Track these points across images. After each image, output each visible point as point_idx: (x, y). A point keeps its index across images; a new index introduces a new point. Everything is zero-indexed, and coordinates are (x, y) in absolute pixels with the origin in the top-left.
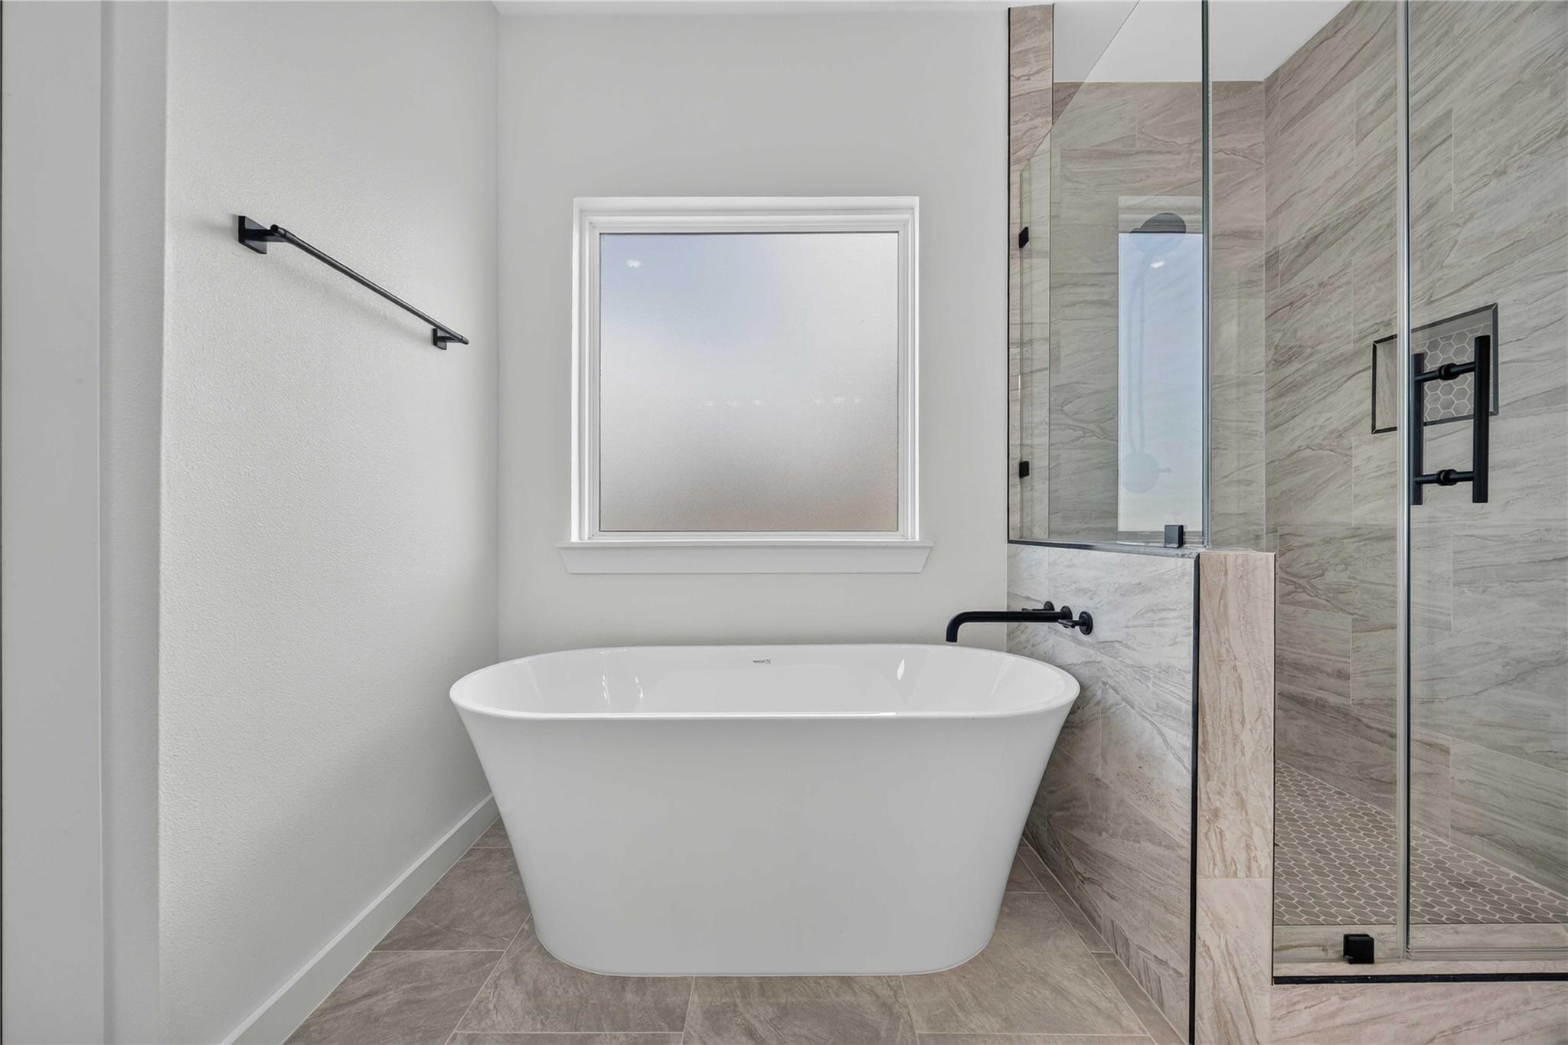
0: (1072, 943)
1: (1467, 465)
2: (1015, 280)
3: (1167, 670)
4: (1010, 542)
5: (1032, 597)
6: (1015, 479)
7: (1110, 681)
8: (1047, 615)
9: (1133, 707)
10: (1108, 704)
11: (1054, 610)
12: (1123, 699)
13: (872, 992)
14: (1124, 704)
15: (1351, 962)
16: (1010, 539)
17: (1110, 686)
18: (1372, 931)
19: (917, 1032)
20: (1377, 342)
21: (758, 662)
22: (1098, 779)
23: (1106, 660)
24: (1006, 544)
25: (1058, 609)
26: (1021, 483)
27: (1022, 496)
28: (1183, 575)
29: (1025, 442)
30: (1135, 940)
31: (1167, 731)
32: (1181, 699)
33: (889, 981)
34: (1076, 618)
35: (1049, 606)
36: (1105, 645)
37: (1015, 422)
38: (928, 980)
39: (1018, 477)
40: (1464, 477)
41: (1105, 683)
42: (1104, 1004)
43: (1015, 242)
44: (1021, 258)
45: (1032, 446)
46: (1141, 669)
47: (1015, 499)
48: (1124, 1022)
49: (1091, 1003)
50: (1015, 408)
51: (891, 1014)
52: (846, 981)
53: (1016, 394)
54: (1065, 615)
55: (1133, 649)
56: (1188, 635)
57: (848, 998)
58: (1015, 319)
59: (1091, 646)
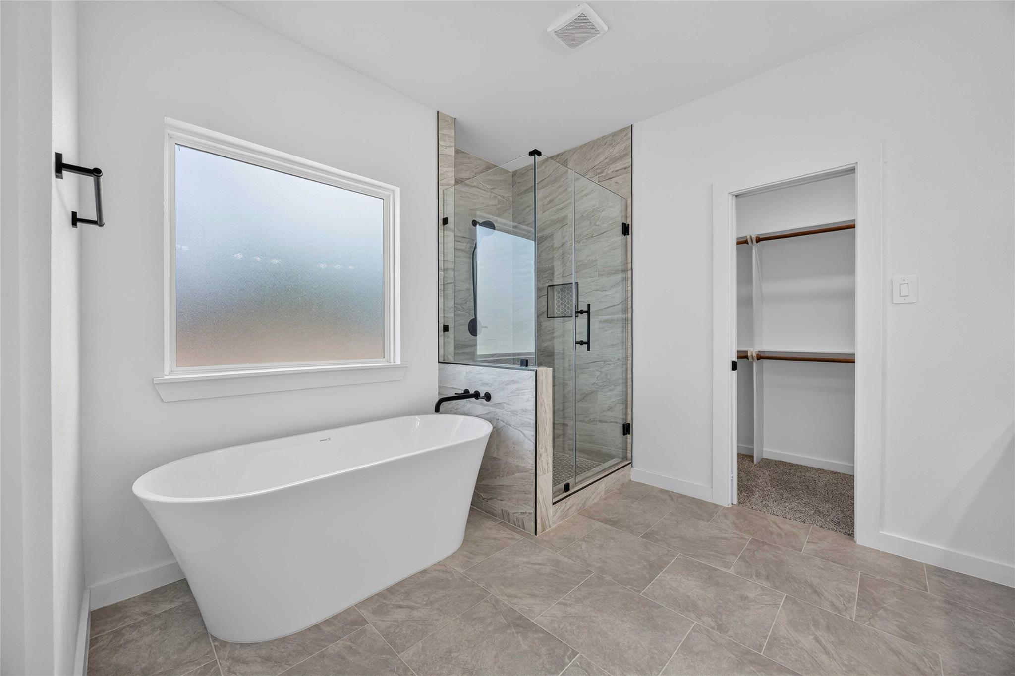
0: (490, 524)
1: (585, 340)
2: (441, 240)
3: (525, 411)
4: (439, 362)
5: (455, 387)
6: (441, 333)
7: (500, 418)
8: (466, 395)
9: (511, 426)
10: (499, 427)
11: (469, 392)
12: (506, 424)
13: (435, 570)
14: (506, 426)
15: (566, 492)
16: (440, 361)
17: (501, 420)
18: (568, 481)
19: (461, 572)
20: (549, 286)
21: (322, 441)
22: (495, 458)
23: (497, 410)
24: (438, 363)
25: (472, 392)
26: (444, 334)
27: (444, 341)
28: (531, 377)
29: (445, 315)
30: (511, 511)
31: (524, 431)
32: (531, 419)
33: (439, 564)
34: (482, 395)
35: (467, 391)
36: (496, 405)
37: (441, 306)
38: (453, 556)
39: (442, 331)
40: (585, 343)
41: (498, 420)
42: (508, 536)
43: (441, 222)
44: (444, 230)
45: (447, 318)
46: (514, 412)
47: (441, 342)
48: (517, 538)
49: (505, 538)
50: (441, 300)
51: (448, 572)
52: (423, 572)
53: (441, 293)
54: (476, 395)
55: (511, 405)
56: (533, 397)
57: (428, 576)
58: (441, 258)
59: (491, 406)
